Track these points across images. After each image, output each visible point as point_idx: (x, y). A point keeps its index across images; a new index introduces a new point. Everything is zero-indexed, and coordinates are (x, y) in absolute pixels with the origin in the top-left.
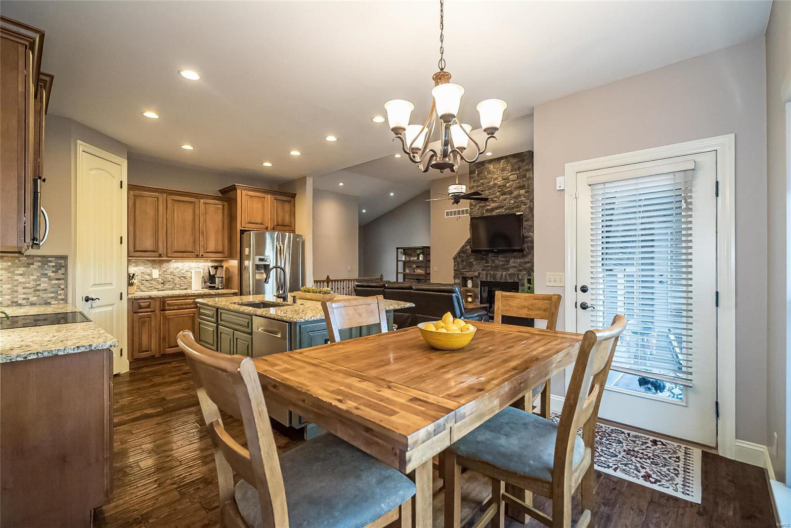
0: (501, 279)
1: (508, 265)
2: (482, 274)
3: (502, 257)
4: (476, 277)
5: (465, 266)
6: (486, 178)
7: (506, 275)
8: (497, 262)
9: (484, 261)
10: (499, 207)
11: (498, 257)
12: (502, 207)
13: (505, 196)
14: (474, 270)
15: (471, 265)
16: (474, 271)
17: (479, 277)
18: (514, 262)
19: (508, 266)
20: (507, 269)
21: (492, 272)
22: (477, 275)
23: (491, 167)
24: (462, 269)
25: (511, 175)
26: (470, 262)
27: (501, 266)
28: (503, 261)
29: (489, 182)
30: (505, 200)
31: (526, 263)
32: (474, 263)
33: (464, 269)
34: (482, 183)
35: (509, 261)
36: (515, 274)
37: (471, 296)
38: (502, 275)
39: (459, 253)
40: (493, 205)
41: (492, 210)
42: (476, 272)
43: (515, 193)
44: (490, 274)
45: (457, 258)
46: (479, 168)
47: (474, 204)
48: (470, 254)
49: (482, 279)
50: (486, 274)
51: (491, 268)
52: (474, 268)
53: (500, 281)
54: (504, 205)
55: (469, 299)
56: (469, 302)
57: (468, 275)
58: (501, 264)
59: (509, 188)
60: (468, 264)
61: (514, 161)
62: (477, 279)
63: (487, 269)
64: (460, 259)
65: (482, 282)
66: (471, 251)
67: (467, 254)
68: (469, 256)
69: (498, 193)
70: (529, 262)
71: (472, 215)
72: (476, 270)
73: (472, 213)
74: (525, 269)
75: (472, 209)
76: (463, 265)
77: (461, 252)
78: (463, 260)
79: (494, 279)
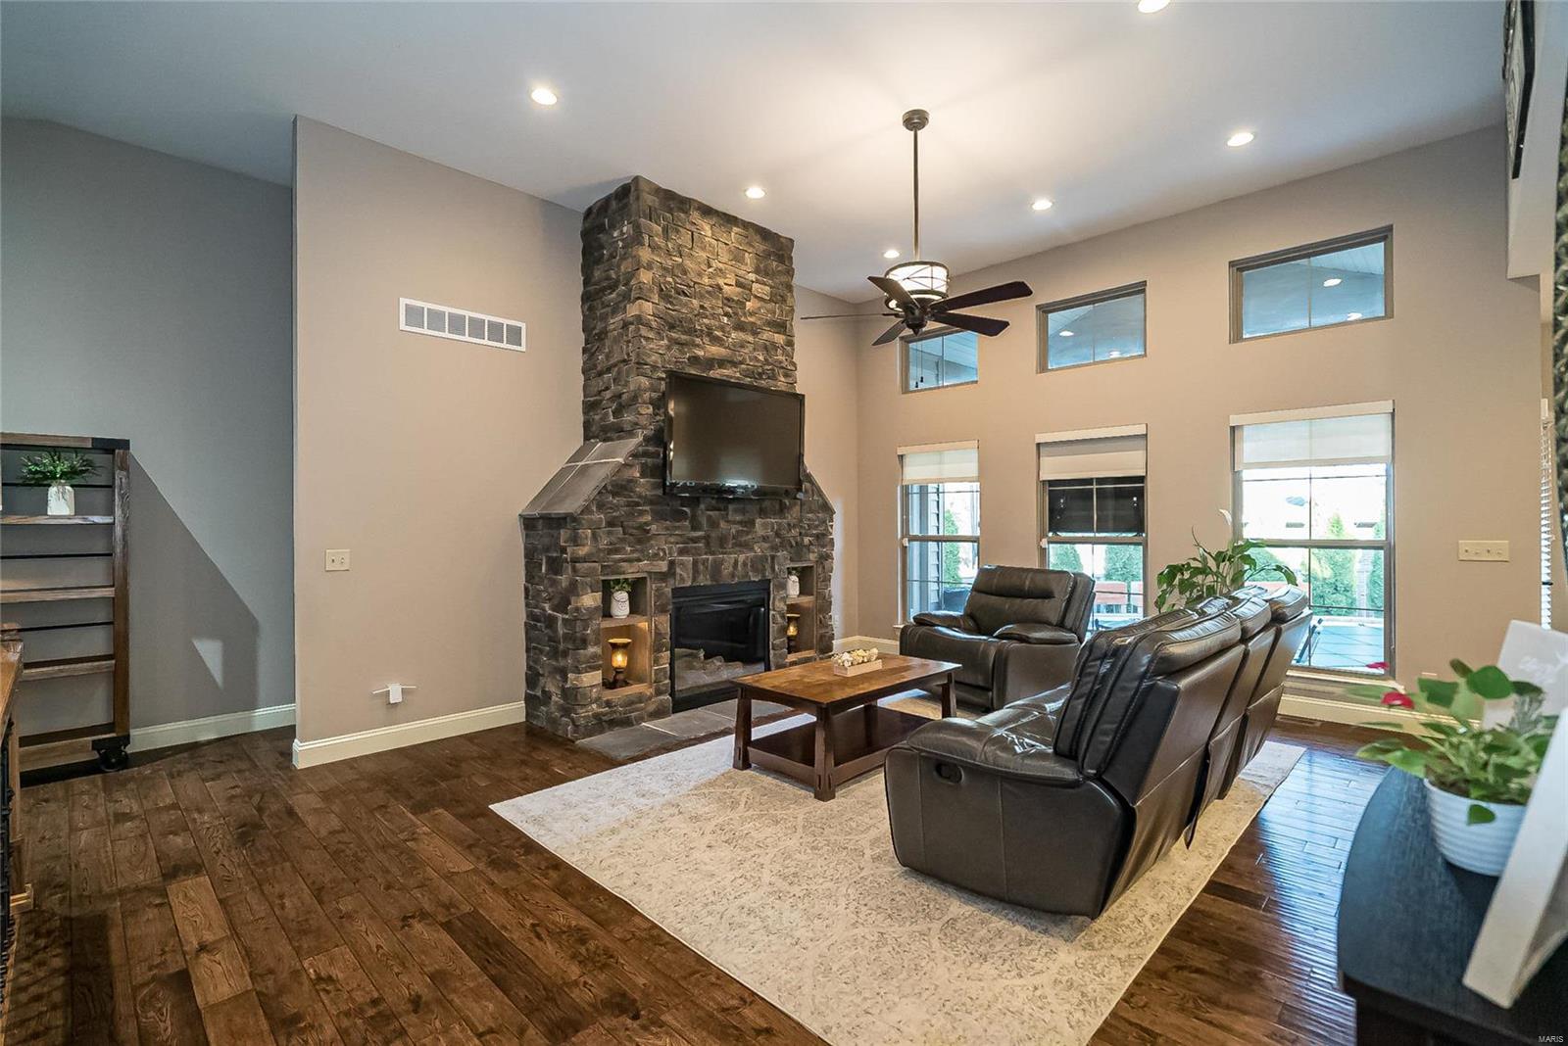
0: (733, 576)
1: (748, 533)
2: (682, 564)
3: (736, 511)
4: (663, 577)
5: (620, 540)
6: (691, 256)
7: (745, 564)
8: (723, 524)
9: (687, 523)
10: (729, 362)
11: (726, 509)
12: (734, 364)
13: (742, 335)
14: (656, 555)
15: (643, 537)
17: (674, 574)
18: (765, 526)
19: (749, 537)
20: (747, 546)
21: (710, 557)
22: (665, 569)
23: (706, 228)
24: (610, 552)
25: (757, 281)
26: (642, 528)
27: (734, 538)
28: (740, 523)
29: (700, 275)
30: (742, 347)
31: (790, 527)
32: (653, 529)
33: (617, 551)
34: (680, 265)
35: (752, 523)
36: (766, 558)
37: (625, 646)
38: (736, 562)
39: (600, 493)
40: (715, 351)
41: (710, 363)
42: (662, 559)
43: (765, 337)
44: (703, 564)
45: (591, 513)
46: (670, 211)
47: (654, 325)
48: (640, 497)
49: (682, 579)
50: (695, 563)
51: (708, 544)
52: (652, 547)
53: (729, 581)
54: (740, 359)
55: (620, 660)
56: (618, 671)
57: (631, 572)
58: (733, 531)
59: (752, 314)
60: (631, 535)
61: (762, 247)
62: (664, 585)
63: (695, 548)
64: (602, 516)
65: (676, 592)
66: (644, 486)
67: (631, 497)
68: (638, 504)
69: (726, 318)
70: (794, 526)
71: (648, 360)
72: (661, 554)
73: (650, 356)
74: (785, 544)
75: (647, 339)
76: (613, 539)
77: (610, 488)
78: (615, 517)
79: (713, 578)
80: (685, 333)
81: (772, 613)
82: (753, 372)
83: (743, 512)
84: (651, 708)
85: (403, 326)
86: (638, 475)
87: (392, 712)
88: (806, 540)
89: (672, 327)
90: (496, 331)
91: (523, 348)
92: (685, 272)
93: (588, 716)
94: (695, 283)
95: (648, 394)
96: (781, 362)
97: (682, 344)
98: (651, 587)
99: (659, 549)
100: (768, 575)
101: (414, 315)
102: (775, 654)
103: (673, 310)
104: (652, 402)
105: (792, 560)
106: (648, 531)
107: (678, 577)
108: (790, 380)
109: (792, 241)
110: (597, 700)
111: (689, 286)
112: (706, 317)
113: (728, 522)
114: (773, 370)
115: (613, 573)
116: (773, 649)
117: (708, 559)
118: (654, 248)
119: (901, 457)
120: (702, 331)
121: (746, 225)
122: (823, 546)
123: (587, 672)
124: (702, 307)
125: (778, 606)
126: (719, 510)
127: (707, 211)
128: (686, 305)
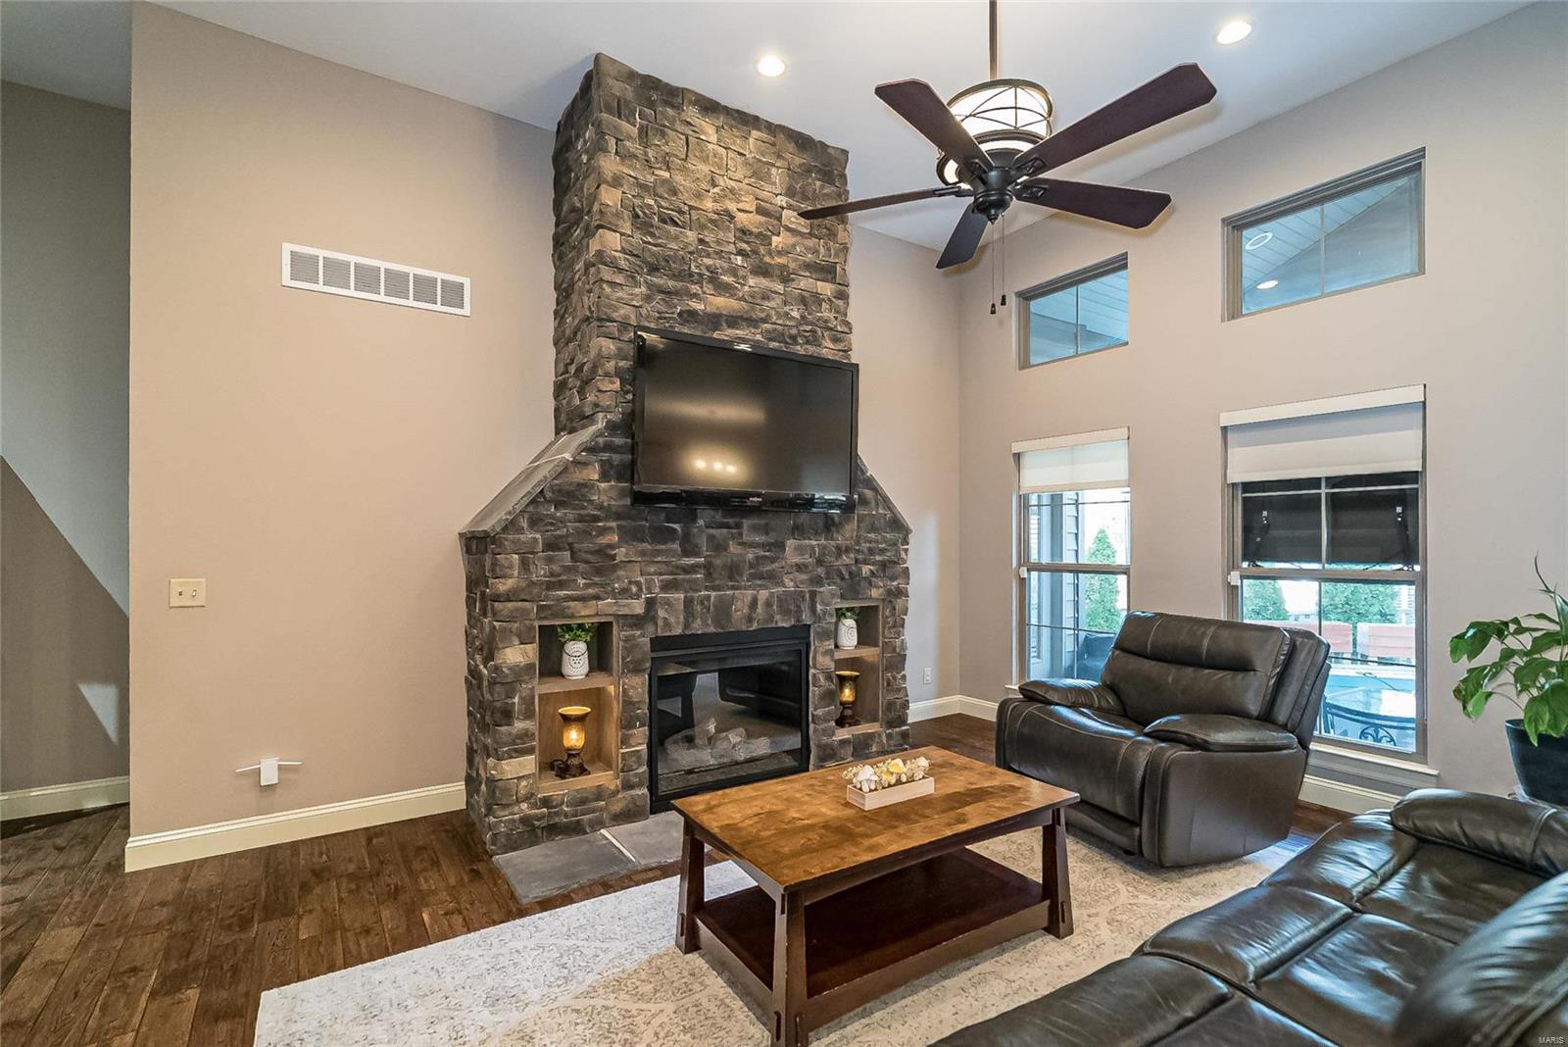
0: (750, 620)
1: (773, 560)
2: (668, 603)
3: (755, 529)
4: (637, 621)
5: (567, 569)
6: (684, 170)
7: (768, 604)
8: (734, 548)
9: (676, 546)
10: (745, 319)
11: (738, 526)
12: (753, 322)
13: (764, 282)
14: (625, 590)
15: (603, 564)
16: (625, 592)
17: (654, 618)
18: (800, 550)
19: (776, 565)
20: (773, 578)
21: (714, 594)
22: (640, 610)
23: (708, 129)
24: (550, 586)
25: (790, 207)
26: (604, 552)
27: (751, 566)
28: (763, 546)
29: (698, 196)
30: (766, 298)
31: (840, 551)
32: (621, 553)
33: (561, 585)
34: (665, 181)
35: (780, 546)
36: (802, 595)
37: (580, 719)
38: (754, 603)
39: (533, 502)
40: (721, 303)
41: (715, 320)
42: (638, 597)
43: (802, 285)
44: (702, 603)
45: (521, 530)
46: (651, 105)
47: (623, 264)
48: (601, 507)
49: (667, 624)
50: (688, 602)
51: (709, 575)
52: (618, 579)
53: (744, 628)
54: (763, 315)
55: (574, 737)
56: (571, 753)
57: (587, 613)
58: (750, 556)
59: (780, 253)
60: (587, 562)
61: (798, 161)
62: (639, 633)
63: (689, 581)
64: (538, 536)
65: (658, 643)
66: (606, 493)
67: (584, 508)
68: (596, 519)
69: (739, 258)
70: (847, 550)
71: (615, 315)
72: (634, 589)
73: (616, 309)
74: (833, 574)
75: (612, 284)
76: (556, 568)
77: (548, 495)
78: (560, 536)
79: (717, 622)
80: (674, 277)
81: (812, 671)
82: (783, 335)
83: (766, 530)
84: (617, 807)
85: (287, 280)
86: (596, 477)
87: (267, 796)
88: (866, 569)
89: (654, 269)
90: (425, 289)
91: (467, 311)
92: (674, 192)
93: (513, 821)
94: (691, 207)
95: (613, 363)
96: (826, 321)
97: (669, 293)
98: (618, 636)
99: (630, 582)
100: (806, 618)
101: (303, 267)
102: (815, 730)
103: (655, 245)
104: (618, 373)
105: (843, 597)
106: (613, 557)
107: (660, 623)
108: (840, 346)
109: (845, 152)
110: (528, 798)
111: (680, 212)
112: (708, 256)
113: (740, 544)
114: (814, 332)
115: (555, 616)
116: (814, 722)
117: (709, 597)
118: (624, 156)
119: (1018, 456)
120: (701, 275)
121: (772, 128)
122: (893, 578)
123: (511, 757)
124: (701, 241)
125: (821, 661)
126: (728, 527)
127: (709, 107)
128: (676, 238)
